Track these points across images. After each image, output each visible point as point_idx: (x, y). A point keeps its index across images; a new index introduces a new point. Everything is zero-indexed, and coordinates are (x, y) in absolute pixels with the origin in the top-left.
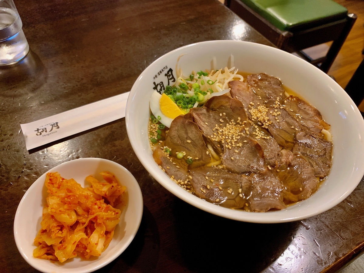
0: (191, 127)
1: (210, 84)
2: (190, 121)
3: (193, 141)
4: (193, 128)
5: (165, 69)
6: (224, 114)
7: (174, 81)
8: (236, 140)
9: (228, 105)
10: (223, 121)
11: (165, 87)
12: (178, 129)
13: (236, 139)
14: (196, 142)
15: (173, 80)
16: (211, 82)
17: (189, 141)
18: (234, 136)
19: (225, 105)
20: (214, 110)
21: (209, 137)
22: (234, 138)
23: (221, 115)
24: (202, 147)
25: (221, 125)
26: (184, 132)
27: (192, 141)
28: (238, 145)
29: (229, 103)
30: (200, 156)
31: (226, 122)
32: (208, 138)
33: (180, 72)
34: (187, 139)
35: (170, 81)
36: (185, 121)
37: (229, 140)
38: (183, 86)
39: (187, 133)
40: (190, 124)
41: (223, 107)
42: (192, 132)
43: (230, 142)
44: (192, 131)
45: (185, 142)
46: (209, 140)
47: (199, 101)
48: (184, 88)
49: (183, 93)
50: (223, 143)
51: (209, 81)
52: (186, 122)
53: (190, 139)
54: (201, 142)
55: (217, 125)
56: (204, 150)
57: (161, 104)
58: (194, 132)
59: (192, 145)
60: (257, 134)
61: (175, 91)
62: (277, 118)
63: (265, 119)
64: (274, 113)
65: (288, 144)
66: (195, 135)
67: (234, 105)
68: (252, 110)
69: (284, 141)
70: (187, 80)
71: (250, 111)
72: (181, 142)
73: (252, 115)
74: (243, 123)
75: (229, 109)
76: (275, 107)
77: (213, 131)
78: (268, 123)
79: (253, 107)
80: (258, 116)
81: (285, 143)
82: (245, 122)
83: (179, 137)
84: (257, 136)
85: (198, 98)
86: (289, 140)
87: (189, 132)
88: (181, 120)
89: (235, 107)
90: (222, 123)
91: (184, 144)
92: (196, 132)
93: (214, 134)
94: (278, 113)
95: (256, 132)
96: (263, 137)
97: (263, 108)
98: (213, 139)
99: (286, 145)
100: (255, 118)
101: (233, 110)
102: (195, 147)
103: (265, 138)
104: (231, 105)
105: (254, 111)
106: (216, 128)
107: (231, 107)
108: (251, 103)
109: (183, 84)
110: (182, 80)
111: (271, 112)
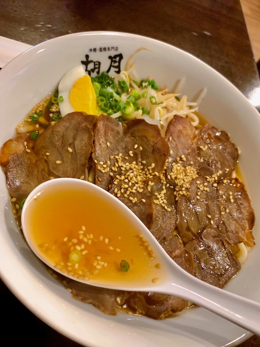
0: (84, 134)
1: (151, 102)
2: (88, 126)
3: (75, 152)
4: (86, 137)
5: (113, 49)
6: (141, 148)
7: (118, 72)
9: (152, 140)
10: (132, 155)
11: (101, 71)
14: (78, 156)
15: (117, 70)
16: (154, 100)
17: (70, 150)
19: (149, 138)
20: (133, 135)
21: (96, 161)
23: (136, 146)
24: (81, 167)
25: (127, 158)
26: (72, 134)
27: (74, 152)
29: (155, 139)
31: (135, 158)
32: (94, 162)
33: (131, 66)
34: (70, 145)
35: (113, 70)
36: (83, 123)
38: (122, 85)
39: (74, 139)
40: (87, 130)
41: (146, 140)
42: (81, 141)
44: (82, 140)
45: (66, 148)
46: (94, 165)
47: (123, 113)
48: (122, 88)
49: (117, 92)
51: (153, 97)
52: (83, 125)
53: (74, 148)
54: (83, 160)
55: (121, 155)
56: (80, 172)
57: (76, 85)
58: (83, 143)
59: (71, 156)
60: (159, 196)
61: (109, 84)
62: (199, 193)
63: (184, 185)
64: (202, 185)
65: (187, 233)
66: (82, 147)
67: (159, 145)
68: (177, 165)
69: (186, 226)
70: (134, 82)
71: (174, 164)
72: (60, 145)
73: (172, 171)
74: (153, 174)
75: (150, 146)
76: (208, 180)
77: (110, 158)
78: (184, 192)
79: (181, 162)
80: (179, 176)
81: (185, 229)
82: (157, 173)
83: (63, 137)
84: (158, 199)
85: (125, 108)
86: (193, 229)
87: (79, 138)
88: (80, 119)
89: (158, 148)
90: (129, 156)
91: (62, 149)
92: (86, 143)
93: (107, 162)
94: (205, 189)
95: (159, 194)
96: (163, 205)
97: (192, 172)
98: (99, 168)
99: (184, 232)
100: (173, 177)
101: (153, 150)
102: (73, 161)
103: (166, 207)
104: (155, 144)
105: (178, 168)
106: (117, 157)
107: (154, 146)
108: (183, 156)
109: (124, 83)
110: (126, 77)
111: (198, 182)
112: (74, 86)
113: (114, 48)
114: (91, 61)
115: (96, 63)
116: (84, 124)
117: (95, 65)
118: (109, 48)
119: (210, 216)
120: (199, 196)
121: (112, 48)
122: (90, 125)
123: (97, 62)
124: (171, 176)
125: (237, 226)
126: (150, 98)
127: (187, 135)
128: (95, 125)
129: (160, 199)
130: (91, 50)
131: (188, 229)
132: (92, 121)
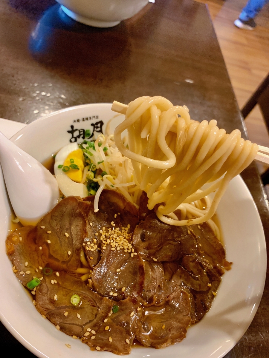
114: (76, 130)
115: (80, 131)
117: (80, 132)
118: (90, 118)
121: (93, 117)
130: (75, 121)
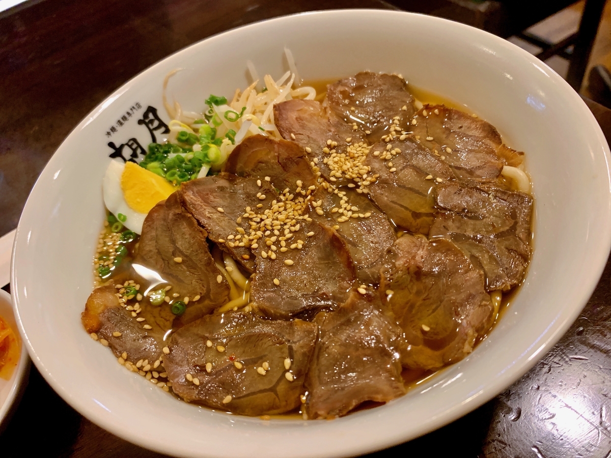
0: (180, 226)
1: (231, 120)
2: (178, 211)
3: (186, 256)
4: (185, 228)
5: (134, 110)
6: (267, 179)
7: (167, 131)
8: (289, 236)
9: (270, 157)
10: (264, 196)
11: (146, 148)
12: (157, 236)
13: (291, 232)
14: (194, 258)
15: (163, 129)
16: (233, 116)
17: (178, 259)
18: (285, 227)
19: (265, 159)
20: (245, 174)
21: (221, 240)
22: (287, 231)
23: (259, 182)
24: (208, 268)
25: (260, 205)
26: (167, 239)
27: (185, 259)
28: (293, 246)
29: (272, 153)
30: (205, 289)
31: (272, 195)
32: (221, 243)
33: (175, 110)
34: (174, 254)
35: (157, 133)
36: (168, 214)
37: (274, 239)
38: (184, 138)
39: (173, 242)
40: (180, 217)
41: (264, 165)
42: (183, 238)
43: (274, 243)
44: (183, 234)
45: (171, 262)
46: (223, 247)
47: (208, 162)
48: (186, 142)
49: (185, 151)
50: (256, 249)
51: (227, 113)
52: (171, 216)
53: (182, 254)
54: (204, 257)
55: (248, 209)
56: (211, 274)
57: (125, 185)
58: (187, 236)
59: (185, 266)
60: (341, 211)
61: (167, 152)
62: (390, 164)
63: (361, 171)
64: (385, 153)
65: (419, 221)
66: (189, 243)
67: (284, 154)
68: (331, 158)
69: (410, 214)
70: (196, 122)
71: (326, 160)
72: (163, 265)
73: (330, 170)
74: (309, 192)
75: (276, 166)
76: (388, 139)
77: (237, 224)
78: (369, 179)
79: (334, 151)
80: (345, 168)
81: (412, 219)
82: (313, 187)
83: (159, 253)
84: (342, 214)
85: (206, 155)
86: (423, 210)
87: (178, 236)
88: (162, 213)
89: (286, 159)
90: (261, 201)
91: (169, 268)
92: (190, 234)
93: (237, 231)
94: (394, 152)
95: (340, 207)
96: (356, 215)
97: (359, 149)
98: (232, 244)
99: (414, 224)
100: (339, 174)
101: (283, 167)
102: (193, 270)
103: (362, 215)
104: (278, 157)
105: (336, 159)
106: (246, 215)
107: (278, 161)
108: (329, 142)
109: (183, 134)
110: (180, 126)
111: (376, 153)
112: (124, 190)
113: (133, 107)
114: (122, 146)
115: (130, 143)
116: (170, 214)
117: (130, 146)
118: (128, 113)
119: (430, 177)
120: (393, 167)
121: (131, 109)
122: (178, 208)
123: (130, 140)
124: (334, 176)
125: (479, 155)
126: (226, 117)
127: (312, 115)
128: (184, 203)
129: (345, 212)
130: (108, 134)
131: (416, 215)
132: (177, 201)
